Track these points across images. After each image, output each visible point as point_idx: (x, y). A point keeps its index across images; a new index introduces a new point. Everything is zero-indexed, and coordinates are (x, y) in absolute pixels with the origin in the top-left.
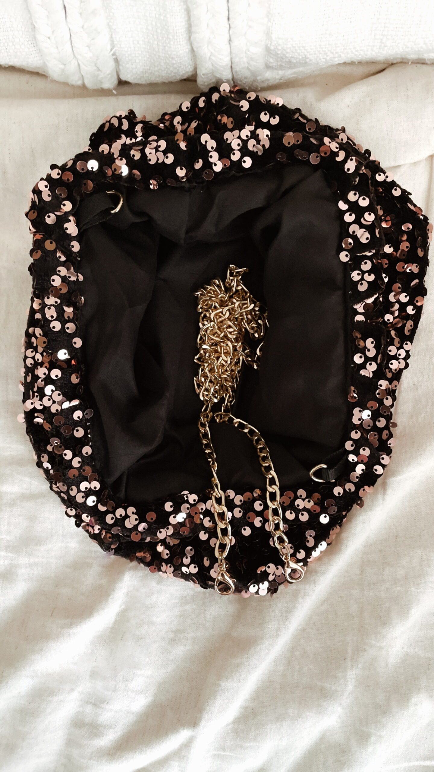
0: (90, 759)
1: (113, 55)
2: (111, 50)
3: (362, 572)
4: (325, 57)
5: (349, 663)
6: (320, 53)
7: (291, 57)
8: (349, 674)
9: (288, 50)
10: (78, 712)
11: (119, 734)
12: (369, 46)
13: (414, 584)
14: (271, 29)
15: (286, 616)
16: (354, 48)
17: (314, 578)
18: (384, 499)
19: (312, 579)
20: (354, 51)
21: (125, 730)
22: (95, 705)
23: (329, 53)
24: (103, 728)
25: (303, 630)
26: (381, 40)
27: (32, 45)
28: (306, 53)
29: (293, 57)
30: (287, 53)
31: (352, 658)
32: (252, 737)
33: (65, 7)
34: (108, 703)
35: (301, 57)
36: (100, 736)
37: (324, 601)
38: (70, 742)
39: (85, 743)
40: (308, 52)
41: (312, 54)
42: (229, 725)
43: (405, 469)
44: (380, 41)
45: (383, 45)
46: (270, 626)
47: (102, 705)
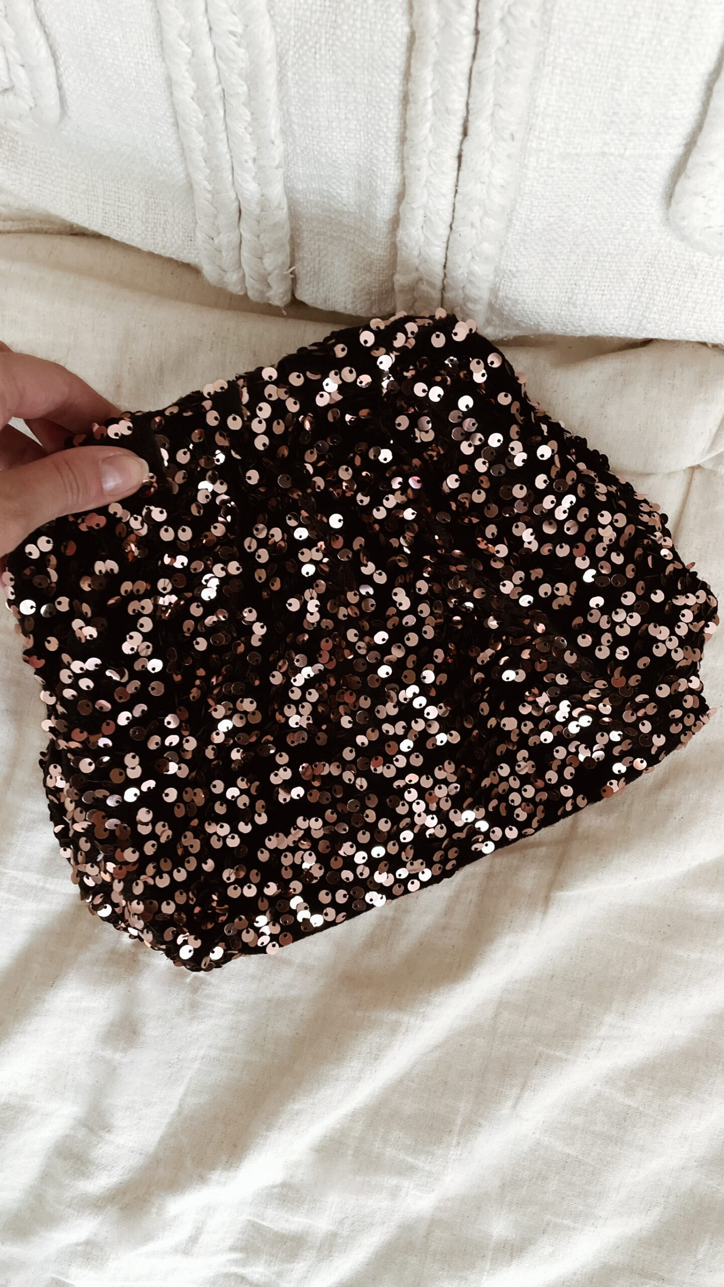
0: (69, 1206)
1: (291, 273)
2: (290, 267)
3: (496, 1016)
4: (564, 328)
5: (455, 1138)
6: (558, 323)
7: (520, 321)
8: (451, 1153)
9: (517, 313)
10: (67, 1136)
11: (115, 1179)
12: (623, 325)
13: (563, 1046)
14: (498, 285)
15: (376, 1056)
16: (603, 325)
17: (424, 1009)
18: (542, 920)
19: (421, 1011)
20: (603, 328)
21: (125, 1177)
22: (91, 1130)
23: (570, 325)
24: (94, 1167)
25: (401, 1081)
26: (641, 321)
27: (189, 238)
28: (539, 320)
29: (522, 321)
30: (516, 315)
31: (460, 1133)
32: (304, 1211)
33: (240, 212)
34: (109, 1131)
35: (532, 323)
36: (88, 1178)
37: (437, 1046)
38: (46, 1177)
39: (66, 1183)
40: (542, 319)
41: (547, 322)
42: (274, 1187)
43: (578, 883)
44: (638, 321)
45: (642, 327)
46: (352, 1064)
47: (102, 1133)
